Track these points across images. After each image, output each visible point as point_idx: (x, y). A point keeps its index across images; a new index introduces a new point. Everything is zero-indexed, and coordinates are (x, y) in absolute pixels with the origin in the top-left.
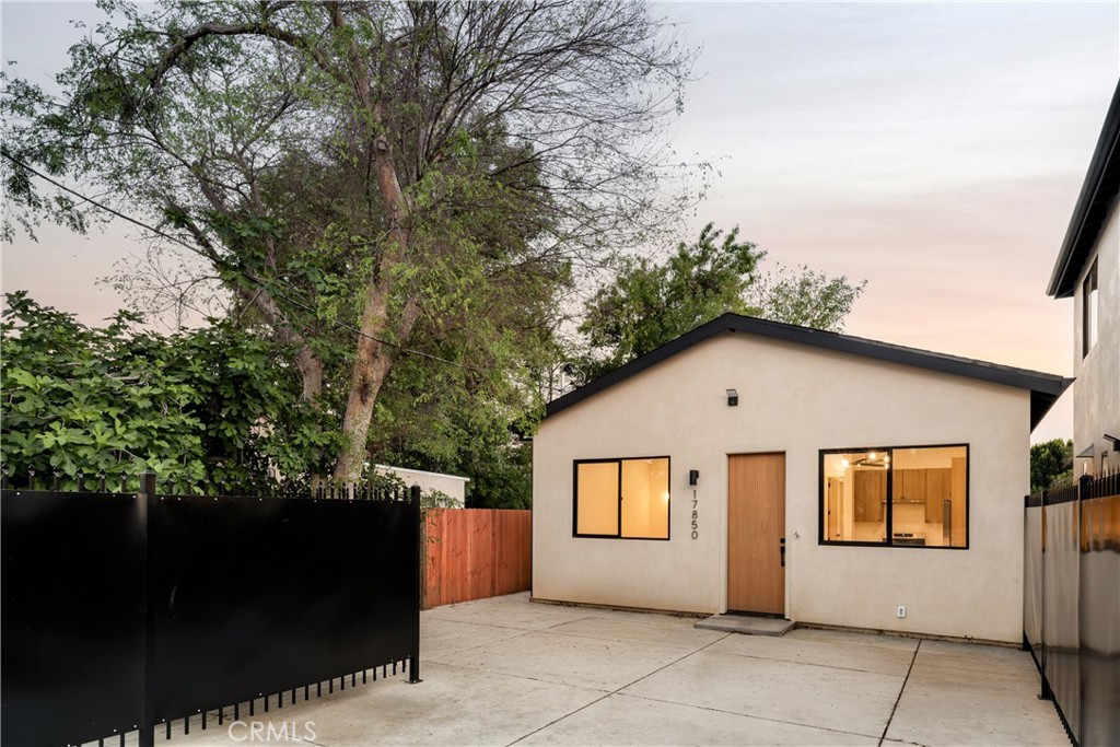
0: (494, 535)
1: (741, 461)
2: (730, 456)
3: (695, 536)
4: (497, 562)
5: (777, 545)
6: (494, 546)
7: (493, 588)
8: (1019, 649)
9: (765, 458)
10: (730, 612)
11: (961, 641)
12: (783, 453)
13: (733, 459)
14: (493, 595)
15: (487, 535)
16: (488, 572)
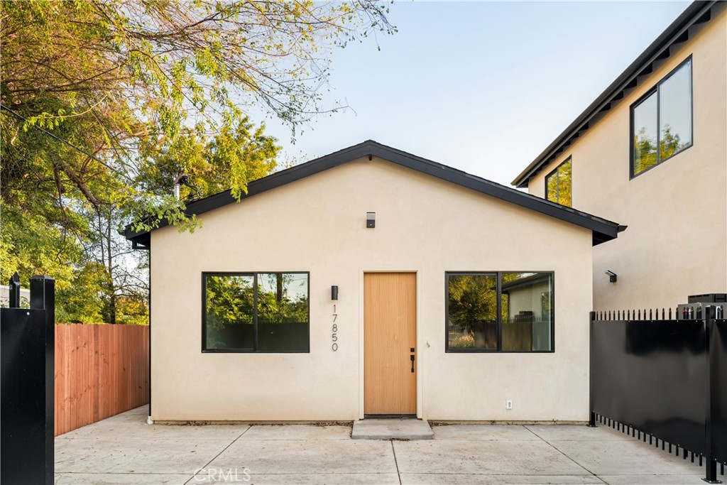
0: (96, 352)
1: (375, 278)
2: (365, 273)
3: (335, 348)
4: (100, 382)
5: (408, 354)
6: (97, 365)
7: (96, 412)
8: (587, 425)
9: (397, 277)
10: (368, 416)
11: (550, 423)
12: (415, 273)
13: (368, 277)
14: (96, 420)
15: (88, 353)
16: (90, 394)
